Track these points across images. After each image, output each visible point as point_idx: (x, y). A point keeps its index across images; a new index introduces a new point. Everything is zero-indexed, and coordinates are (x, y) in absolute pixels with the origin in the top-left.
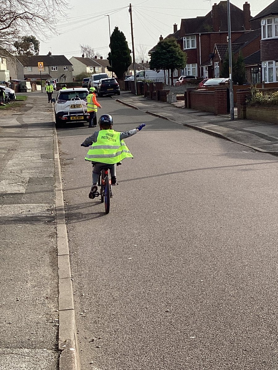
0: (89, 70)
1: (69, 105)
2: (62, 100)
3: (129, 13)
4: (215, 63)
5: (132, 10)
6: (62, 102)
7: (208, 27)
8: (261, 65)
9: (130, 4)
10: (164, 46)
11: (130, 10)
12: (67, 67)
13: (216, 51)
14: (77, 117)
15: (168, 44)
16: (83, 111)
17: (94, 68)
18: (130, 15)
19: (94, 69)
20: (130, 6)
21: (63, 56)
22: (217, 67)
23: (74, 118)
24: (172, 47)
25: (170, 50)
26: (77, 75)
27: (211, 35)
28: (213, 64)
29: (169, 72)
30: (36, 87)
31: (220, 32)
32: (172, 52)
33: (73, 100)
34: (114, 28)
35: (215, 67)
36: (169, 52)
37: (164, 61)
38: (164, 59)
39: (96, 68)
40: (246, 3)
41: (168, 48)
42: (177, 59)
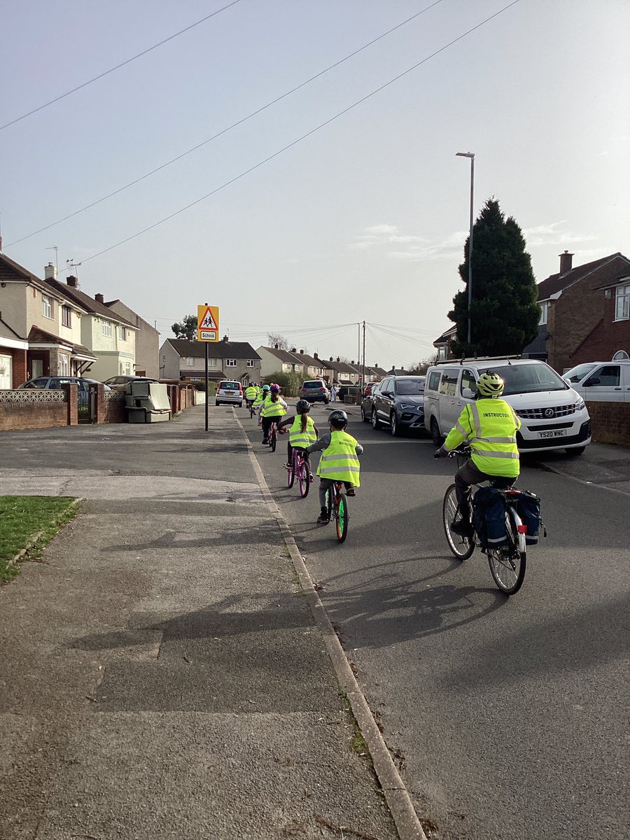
0: (285, 368)
12: (252, 362)
17: (294, 365)
19: (294, 368)
21: (247, 344)
26: (266, 375)
30: (193, 398)
39: (296, 366)
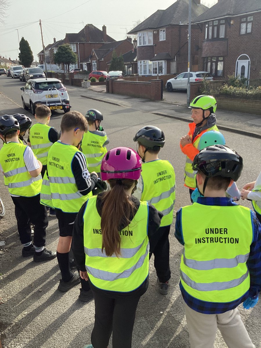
1: (47, 95)
2: (38, 90)
3: (40, 26)
4: (93, 61)
5: (42, 23)
6: (38, 92)
7: (83, 39)
8: (136, 63)
9: (40, 20)
10: (64, 49)
11: (40, 24)
13: (94, 53)
14: (56, 107)
15: (65, 48)
16: (60, 101)
18: (40, 27)
20: (40, 21)
22: (94, 64)
23: (54, 108)
24: (68, 50)
25: (67, 52)
27: (85, 44)
28: (91, 61)
29: (66, 66)
31: (90, 42)
32: (69, 53)
33: (50, 90)
34: (22, 38)
35: (93, 64)
36: (67, 53)
37: (64, 58)
38: (64, 57)
40: (104, 25)
41: (66, 50)
42: (72, 57)
